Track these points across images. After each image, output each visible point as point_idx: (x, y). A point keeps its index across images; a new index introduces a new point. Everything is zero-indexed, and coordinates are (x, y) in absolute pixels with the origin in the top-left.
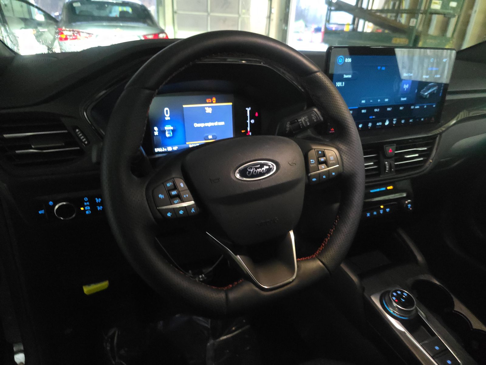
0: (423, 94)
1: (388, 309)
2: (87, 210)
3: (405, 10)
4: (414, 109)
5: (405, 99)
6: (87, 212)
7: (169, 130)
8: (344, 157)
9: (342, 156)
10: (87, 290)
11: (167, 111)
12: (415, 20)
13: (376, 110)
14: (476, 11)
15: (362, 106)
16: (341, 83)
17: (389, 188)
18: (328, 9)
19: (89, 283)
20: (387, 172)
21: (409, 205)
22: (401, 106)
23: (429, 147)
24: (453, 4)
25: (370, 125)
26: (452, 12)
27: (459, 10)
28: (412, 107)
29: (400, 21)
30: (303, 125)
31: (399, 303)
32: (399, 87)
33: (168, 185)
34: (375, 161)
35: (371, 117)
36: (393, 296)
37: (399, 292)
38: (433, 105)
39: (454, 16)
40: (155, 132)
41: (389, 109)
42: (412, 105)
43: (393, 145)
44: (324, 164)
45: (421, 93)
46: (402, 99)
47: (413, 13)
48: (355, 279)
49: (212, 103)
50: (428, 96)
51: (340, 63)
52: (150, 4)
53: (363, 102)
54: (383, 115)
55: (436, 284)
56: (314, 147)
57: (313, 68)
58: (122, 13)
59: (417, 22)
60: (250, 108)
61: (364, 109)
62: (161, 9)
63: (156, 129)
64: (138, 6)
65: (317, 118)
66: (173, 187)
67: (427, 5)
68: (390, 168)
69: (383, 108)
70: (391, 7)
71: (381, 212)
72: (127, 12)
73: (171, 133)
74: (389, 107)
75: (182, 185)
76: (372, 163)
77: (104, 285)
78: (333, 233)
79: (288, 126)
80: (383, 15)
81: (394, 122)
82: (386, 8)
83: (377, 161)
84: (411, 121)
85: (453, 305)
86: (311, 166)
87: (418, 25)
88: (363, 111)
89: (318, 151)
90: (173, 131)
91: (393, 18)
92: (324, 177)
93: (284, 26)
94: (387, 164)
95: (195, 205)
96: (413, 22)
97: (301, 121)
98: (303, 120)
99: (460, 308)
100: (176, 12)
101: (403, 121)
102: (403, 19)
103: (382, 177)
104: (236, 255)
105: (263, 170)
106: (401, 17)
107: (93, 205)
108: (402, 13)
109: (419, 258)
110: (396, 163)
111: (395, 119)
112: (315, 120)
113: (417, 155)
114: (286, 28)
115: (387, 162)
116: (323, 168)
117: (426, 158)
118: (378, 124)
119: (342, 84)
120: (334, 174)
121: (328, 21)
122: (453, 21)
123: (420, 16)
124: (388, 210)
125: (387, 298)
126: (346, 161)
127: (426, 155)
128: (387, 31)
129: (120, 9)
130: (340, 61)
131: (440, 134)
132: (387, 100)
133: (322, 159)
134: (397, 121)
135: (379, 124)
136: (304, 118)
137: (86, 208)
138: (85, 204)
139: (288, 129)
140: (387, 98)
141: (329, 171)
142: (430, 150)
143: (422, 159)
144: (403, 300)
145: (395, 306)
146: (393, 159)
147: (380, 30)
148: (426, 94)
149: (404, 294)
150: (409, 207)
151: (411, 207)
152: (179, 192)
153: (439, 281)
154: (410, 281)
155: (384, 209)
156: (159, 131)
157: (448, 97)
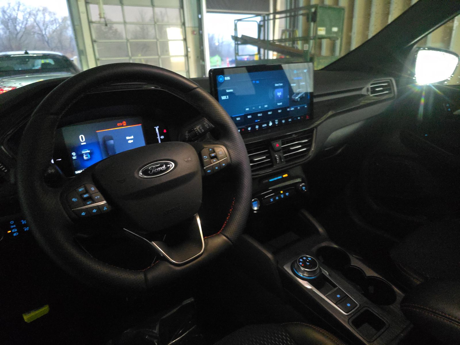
0: (294, 99)
1: (298, 273)
2: (14, 232)
3: (299, 38)
4: (290, 110)
5: (281, 104)
6: (15, 235)
7: (86, 154)
8: (230, 151)
9: (229, 150)
10: (27, 318)
11: (82, 137)
12: (307, 45)
13: (259, 115)
14: (354, 33)
15: (246, 113)
16: (225, 96)
17: (284, 176)
18: (236, 44)
19: (28, 310)
20: (278, 163)
21: (304, 188)
22: (279, 109)
23: (309, 139)
24: (335, 29)
25: (257, 127)
26: (335, 35)
27: (340, 34)
28: (288, 109)
29: (297, 47)
30: (199, 132)
31: (305, 266)
32: (274, 95)
33: (80, 190)
34: (267, 155)
35: (256, 121)
36: (300, 262)
37: (304, 258)
38: (304, 106)
39: (337, 39)
40: (73, 157)
41: (270, 113)
42: (288, 107)
43: (278, 140)
44: (215, 159)
45: (293, 97)
46: (279, 104)
47: (306, 39)
48: (270, 255)
49: (123, 126)
50: (299, 99)
51: (221, 81)
52: (73, 55)
53: (247, 109)
54: (266, 118)
55: (335, 248)
56: (205, 146)
57: (194, 86)
58: (43, 65)
59: (309, 47)
60: (158, 127)
61: (249, 115)
62: (83, 57)
63: (74, 154)
64: (59, 57)
65: (209, 126)
66: (85, 192)
67: (315, 32)
68: (280, 159)
69: (265, 112)
70: (288, 37)
71: (282, 196)
72: (49, 64)
73: (89, 156)
74: (270, 111)
75: (93, 189)
76: (265, 157)
77: (45, 310)
78: (231, 212)
79: (187, 135)
80: (283, 44)
81: (277, 123)
82: (284, 37)
83: (268, 155)
84: (290, 120)
85: (349, 261)
86: (205, 161)
87: (311, 48)
88: (249, 117)
89: (209, 149)
90: (90, 153)
91: (291, 46)
92: (217, 168)
93: (201, 61)
94: (277, 156)
95: (107, 204)
96: (306, 47)
97: (197, 129)
98: (198, 128)
99: (356, 262)
100: (98, 59)
101: (283, 121)
102: (299, 45)
103: (275, 167)
104: (151, 241)
105: (163, 168)
106: (297, 44)
107: (20, 227)
108: (297, 40)
109: (320, 230)
110: (284, 155)
111: (276, 121)
112: (208, 127)
113: (300, 146)
114: (203, 63)
115: (277, 154)
116: (215, 162)
117: (309, 148)
118: (263, 126)
119: (227, 97)
120: (224, 165)
121: (237, 53)
122: (338, 42)
123: (312, 42)
124: (287, 194)
125: (296, 265)
126: (233, 154)
127: (308, 145)
128: (288, 57)
129: (43, 61)
130: (221, 80)
131: (316, 127)
132: (266, 106)
133: (213, 155)
134: (278, 121)
135: (265, 125)
136: (198, 127)
137: (13, 231)
138: (12, 227)
139: (187, 137)
140: (265, 105)
141: (219, 163)
142: (310, 142)
143: (305, 149)
144: (308, 264)
145: (303, 270)
146: (281, 151)
147: (283, 57)
148: (297, 98)
149: (309, 258)
150: (304, 189)
151: (305, 189)
152: (91, 195)
153: (337, 245)
154: (314, 249)
155: (284, 193)
156: (77, 155)
157: (315, 100)
